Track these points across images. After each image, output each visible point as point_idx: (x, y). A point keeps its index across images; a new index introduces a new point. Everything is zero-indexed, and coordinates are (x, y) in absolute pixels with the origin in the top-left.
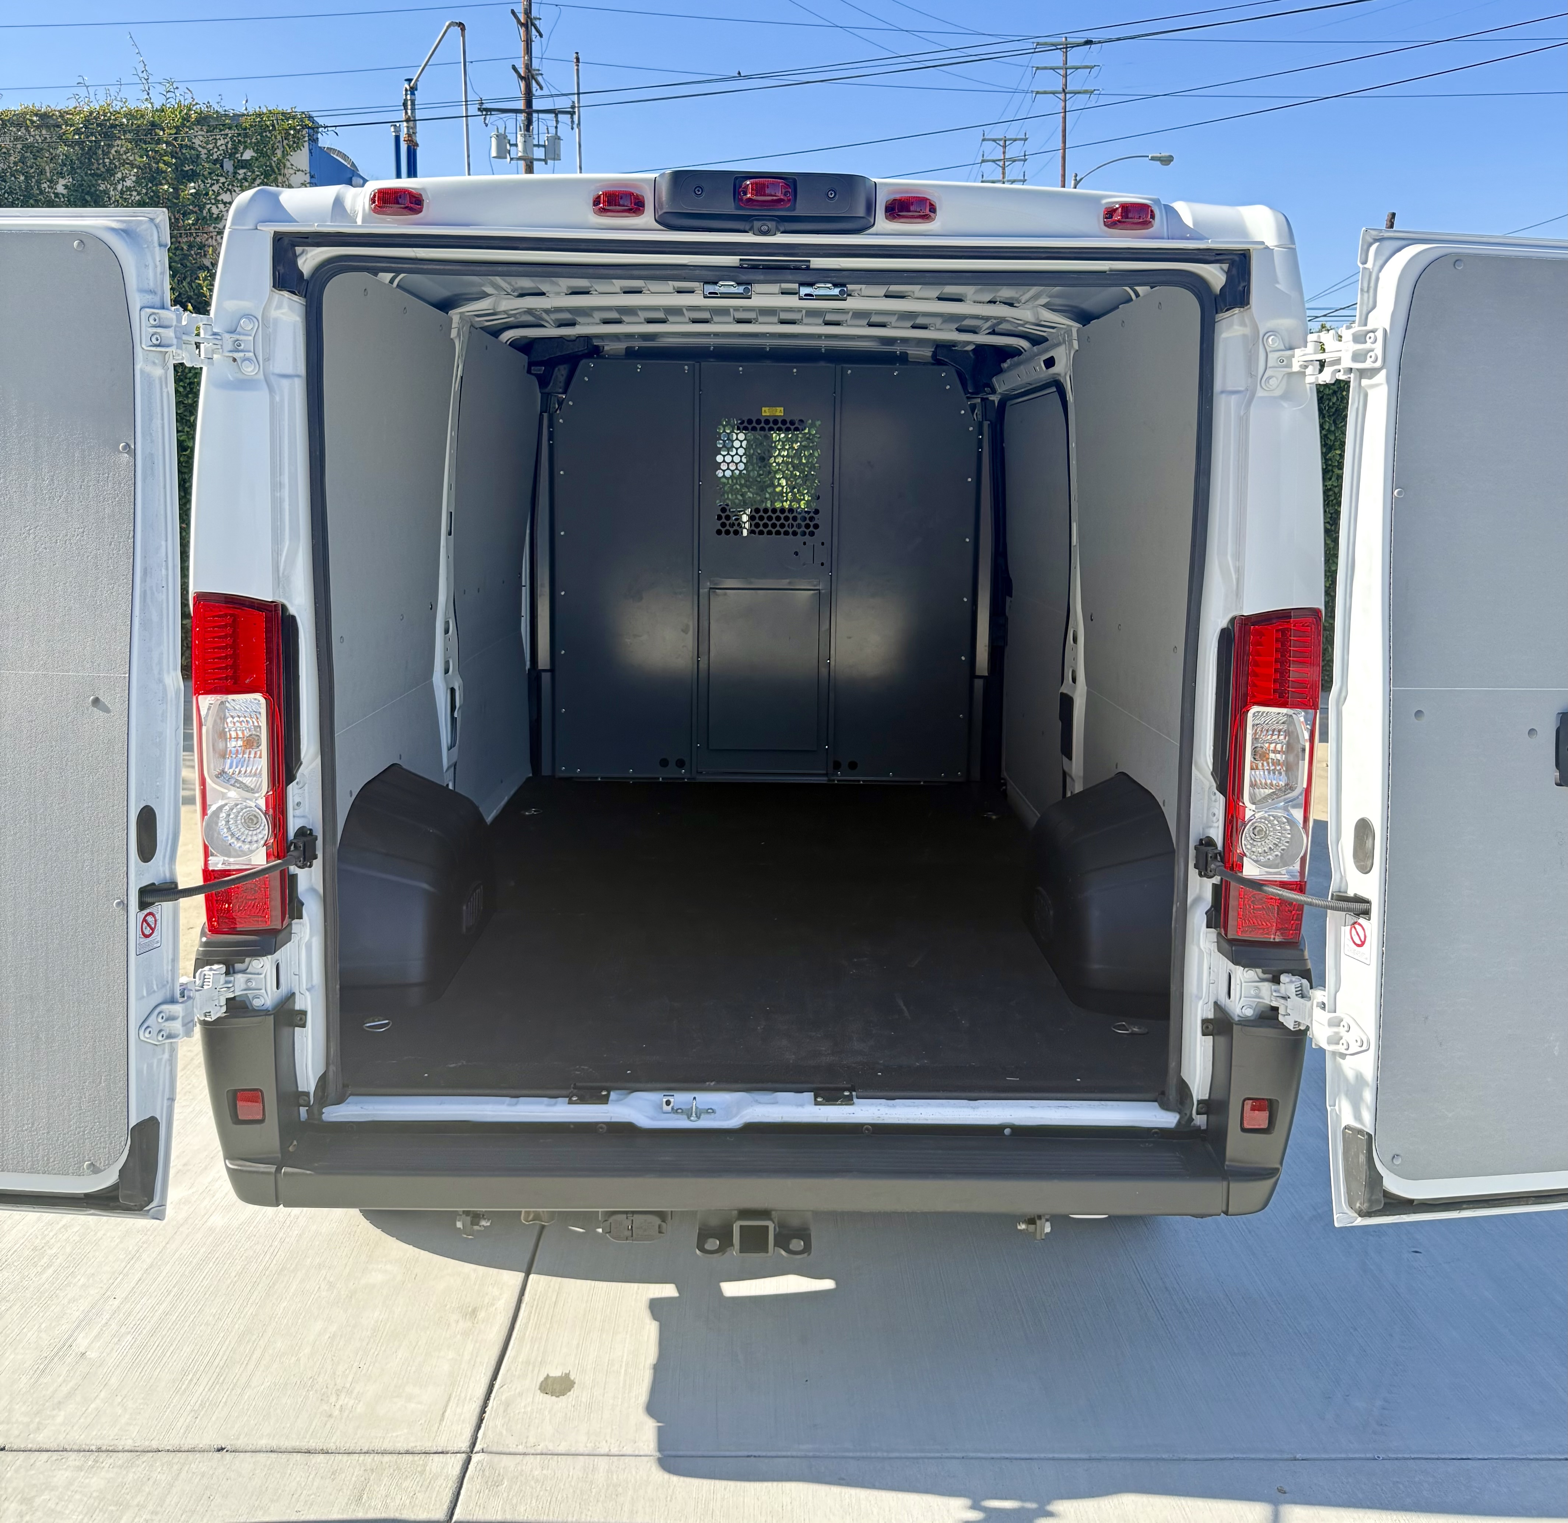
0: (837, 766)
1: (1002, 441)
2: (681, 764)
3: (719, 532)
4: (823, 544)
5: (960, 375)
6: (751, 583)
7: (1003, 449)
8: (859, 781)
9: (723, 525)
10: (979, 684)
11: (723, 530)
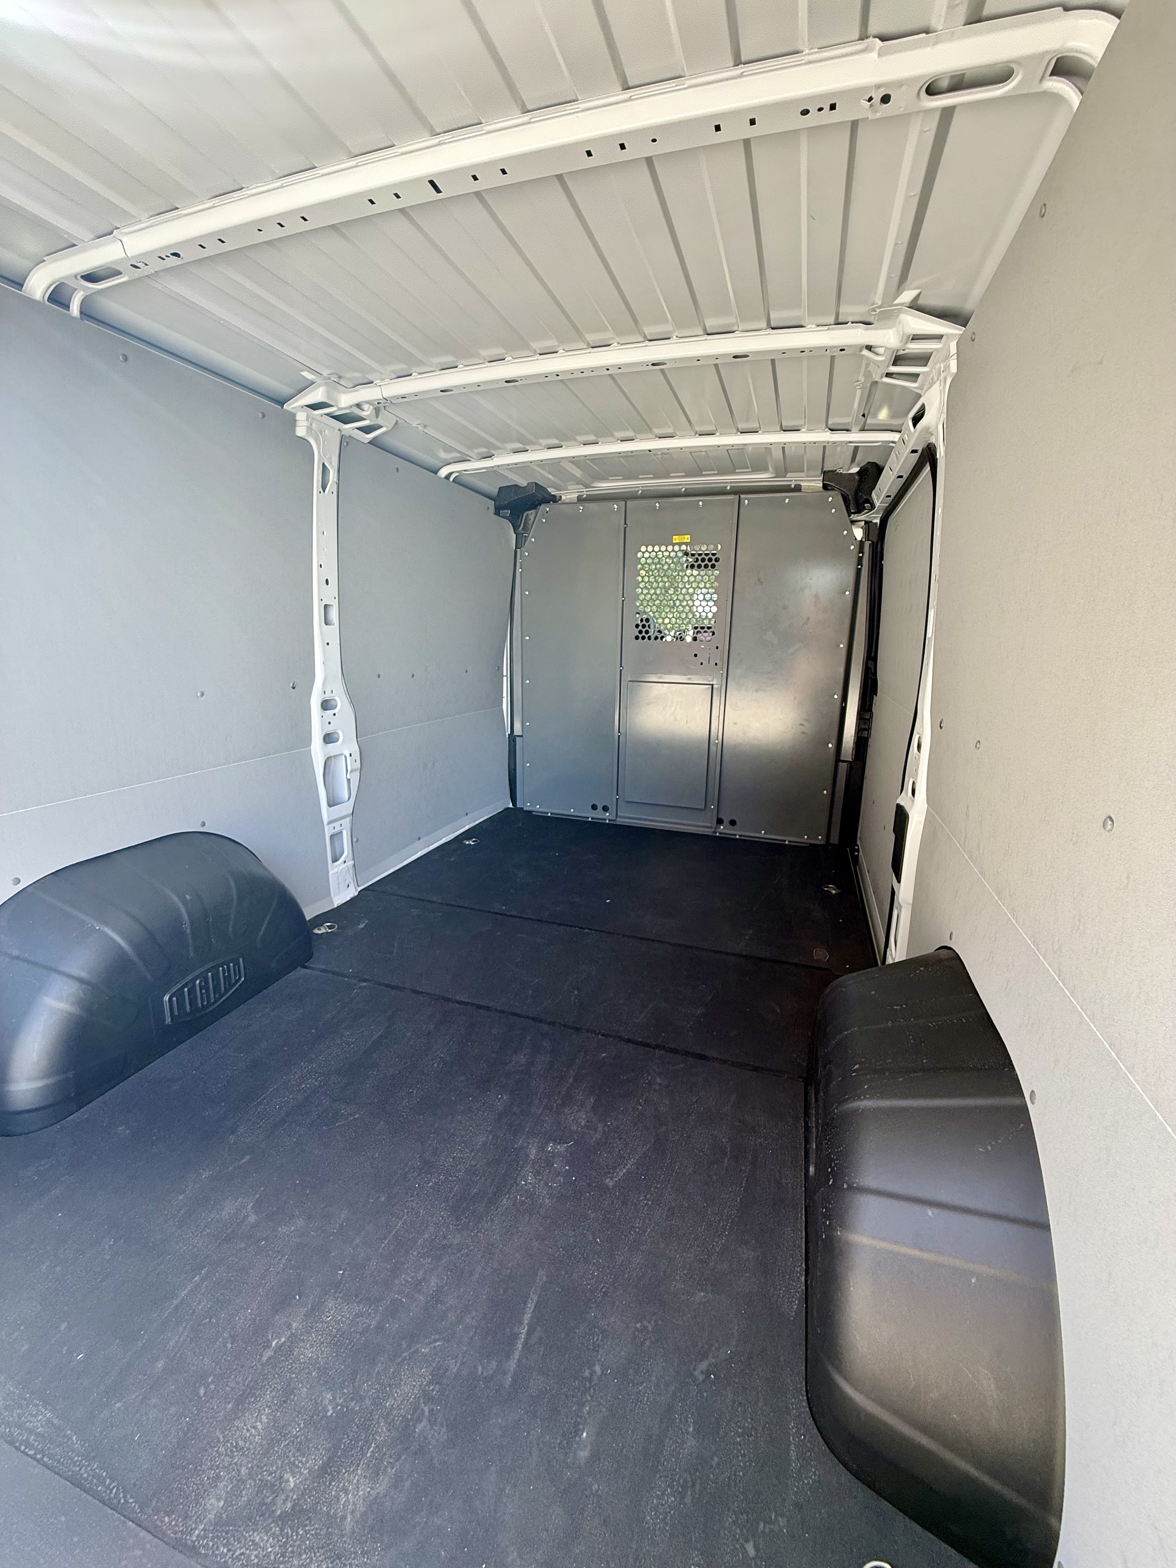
0: (720, 821)
1: (882, 559)
2: (605, 809)
3: (637, 638)
4: (717, 648)
5: (845, 498)
6: (660, 678)
7: (881, 566)
8: (736, 835)
9: (640, 632)
10: (843, 767)
11: (640, 636)
